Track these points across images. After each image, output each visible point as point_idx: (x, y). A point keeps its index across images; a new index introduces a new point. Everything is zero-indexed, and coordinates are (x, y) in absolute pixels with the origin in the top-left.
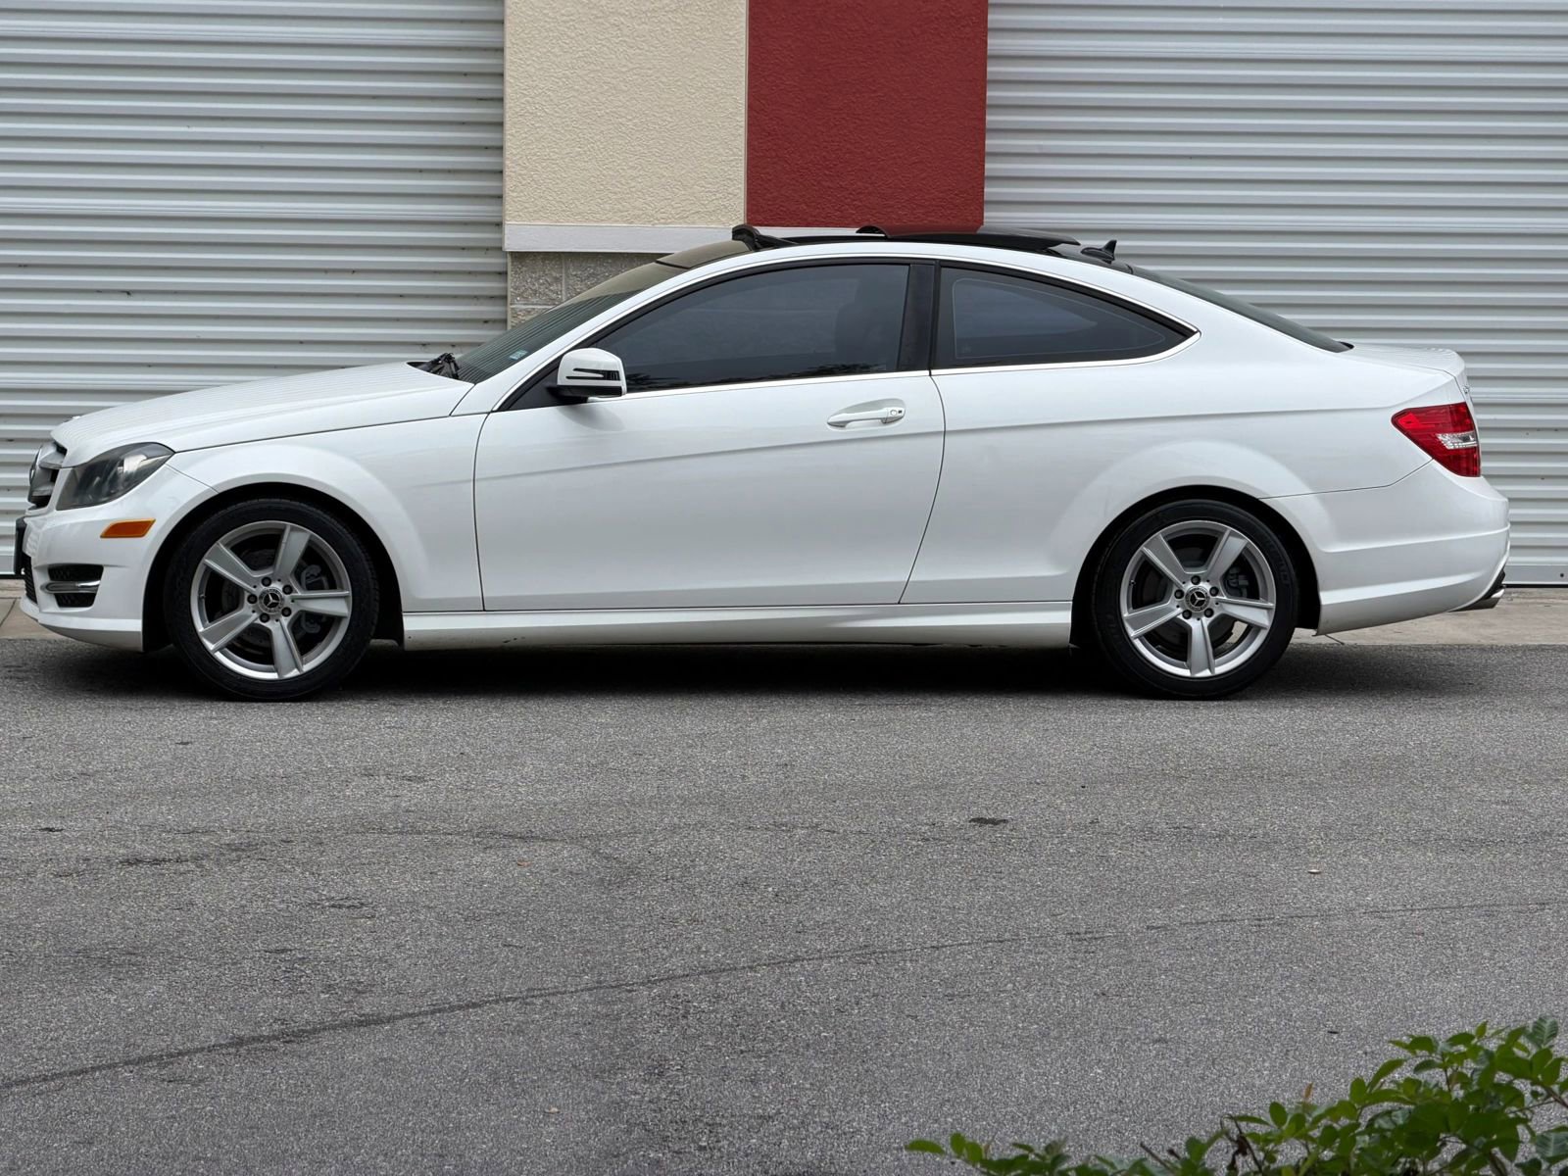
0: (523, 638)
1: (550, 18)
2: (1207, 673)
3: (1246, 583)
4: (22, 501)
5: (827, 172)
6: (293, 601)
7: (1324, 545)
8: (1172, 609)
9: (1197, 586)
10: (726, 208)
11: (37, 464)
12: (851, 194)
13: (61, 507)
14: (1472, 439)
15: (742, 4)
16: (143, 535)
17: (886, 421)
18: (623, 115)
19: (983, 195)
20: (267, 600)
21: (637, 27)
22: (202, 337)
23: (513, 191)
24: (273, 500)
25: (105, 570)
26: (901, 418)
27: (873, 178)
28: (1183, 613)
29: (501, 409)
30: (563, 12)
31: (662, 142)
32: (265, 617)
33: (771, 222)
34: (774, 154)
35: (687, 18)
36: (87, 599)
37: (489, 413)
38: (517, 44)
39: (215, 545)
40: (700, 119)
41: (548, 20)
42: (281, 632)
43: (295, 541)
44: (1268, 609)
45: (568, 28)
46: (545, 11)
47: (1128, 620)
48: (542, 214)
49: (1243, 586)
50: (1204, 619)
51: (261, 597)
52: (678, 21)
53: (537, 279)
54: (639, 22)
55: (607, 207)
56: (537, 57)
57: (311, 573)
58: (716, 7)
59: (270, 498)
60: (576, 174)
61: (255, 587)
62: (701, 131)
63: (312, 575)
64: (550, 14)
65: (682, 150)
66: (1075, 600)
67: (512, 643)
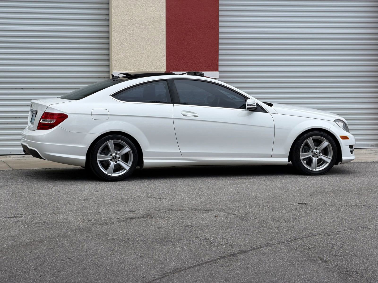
5: (184, 59)
10: (162, 67)
12: (189, 64)
18: (138, 46)
19: (218, 64)
23: (114, 64)
27: (194, 60)
30: (125, 23)
31: (147, 53)
33: (172, 70)
34: (172, 55)
35: (152, 24)
38: (114, 31)
40: (156, 47)
45: (126, 27)
48: (121, 69)
52: (150, 25)
54: (142, 25)
55: (135, 67)
56: (119, 34)
58: (159, 22)
60: (128, 60)
62: (156, 50)
64: (122, 24)
65: (152, 54)
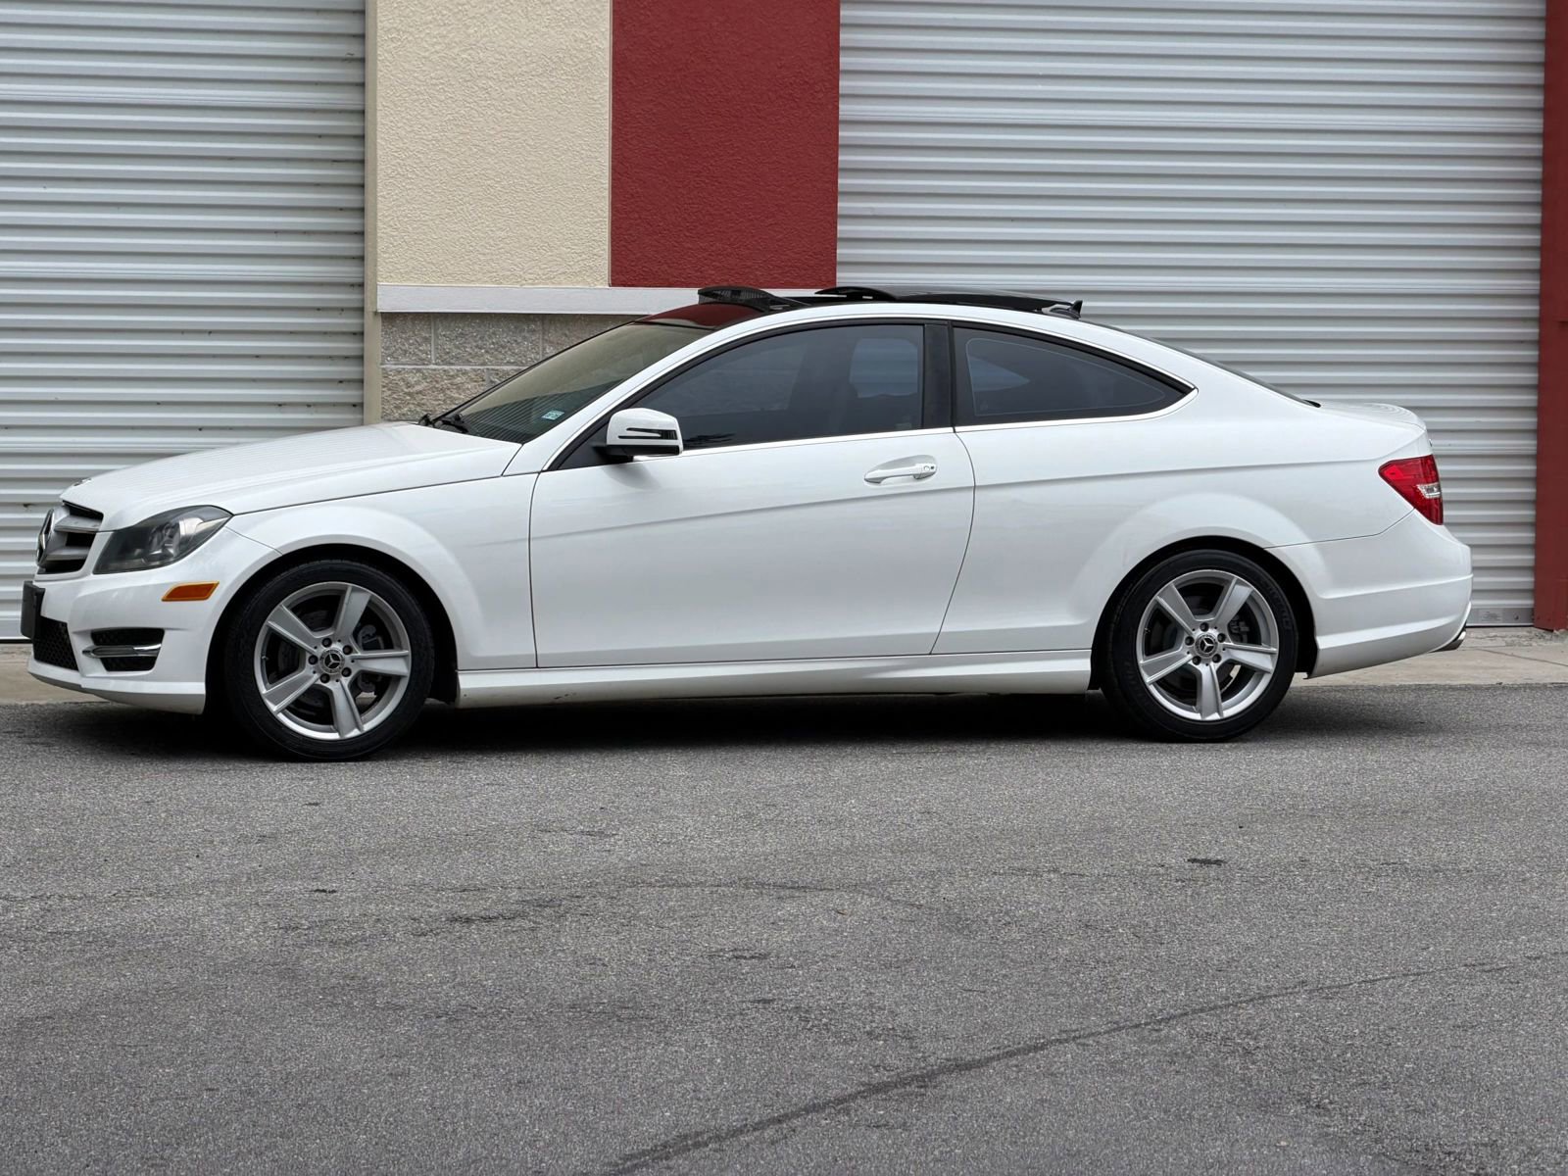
0: (575, 694)
1: (420, 81)
2: (1215, 716)
3: (1247, 629)
4: (32, 565)
5: (688, 234)
6: (353, 661)
7: (1322, 591)
8: (1183, 656)
9: (1206, 633)
10: (591, 269)
11: (52, 526)
12: (710, 255)
13: (99, 570)
14: (1435, 489)
15: (605, 69)
16: (207, 598)
17: (919, 477)
18: (491, 177)
19: (836, 256)
20: (328, 661)
21: (504, 90)
22: (60, 398)
23: (385, 252)
24: (334, 561)
25: (167, 634)
26: (934, 473)
27: (732, 239)
28: (1193, 659)
29: (551, 469)
30: (433, 75)
31: (530, 204)
32: (326, 678)
33: (634, 282)
34: (637, 216)
35: (552, 82)
36: (147, 663)
37: (539, 473)
39: (278, 606)
40: (566, 182)
41: (418, 83)
42: (341, 691)
43: (356, 601)
44: (1271, 654)
45: (437, 91)
46: (416, 75)
47: (1143, 667)
48: (412, 274)
49: (1244, 633)
50: (1212, 664)
51: (322, 658)
52: (545, 85)
53: (407, 339)
54: (507, 86)
55: (477, 268)
56: (407, 119)
57: (367, 633)
58: (580, 71)
59: (331, 559)
60: (446, 236)
61: (316, 648)
62: (567, 192)
63: (368, 635)
64: (421, 78)
65: (549, 212)
66: (1095, 648)
67: (564, 699)
